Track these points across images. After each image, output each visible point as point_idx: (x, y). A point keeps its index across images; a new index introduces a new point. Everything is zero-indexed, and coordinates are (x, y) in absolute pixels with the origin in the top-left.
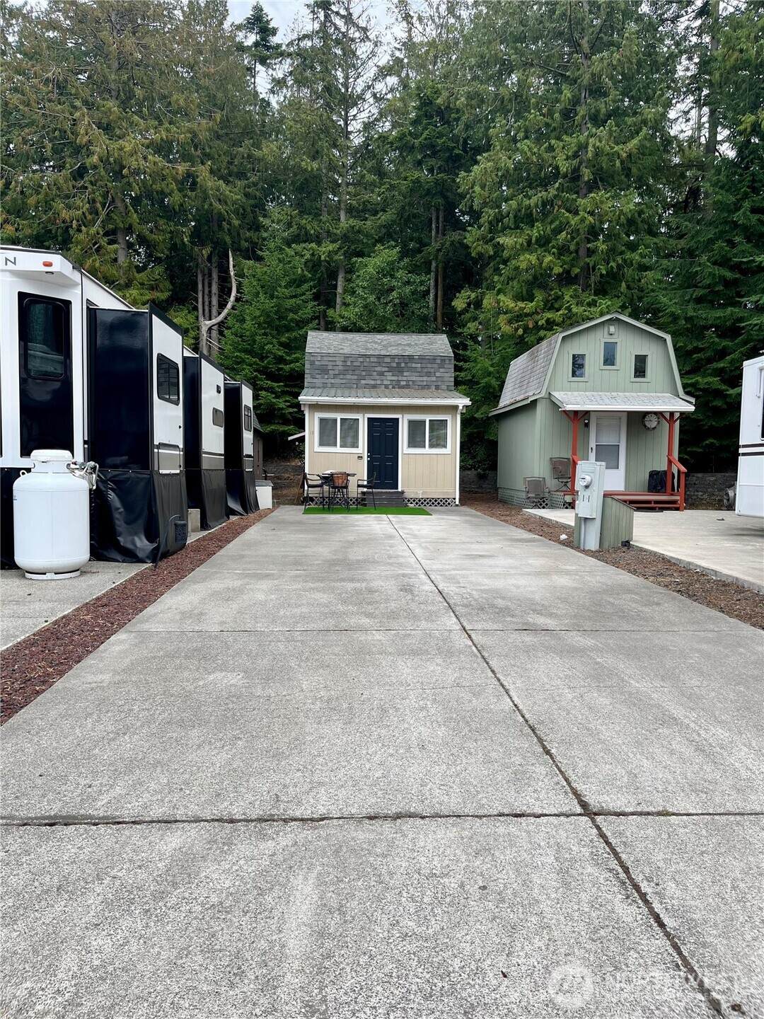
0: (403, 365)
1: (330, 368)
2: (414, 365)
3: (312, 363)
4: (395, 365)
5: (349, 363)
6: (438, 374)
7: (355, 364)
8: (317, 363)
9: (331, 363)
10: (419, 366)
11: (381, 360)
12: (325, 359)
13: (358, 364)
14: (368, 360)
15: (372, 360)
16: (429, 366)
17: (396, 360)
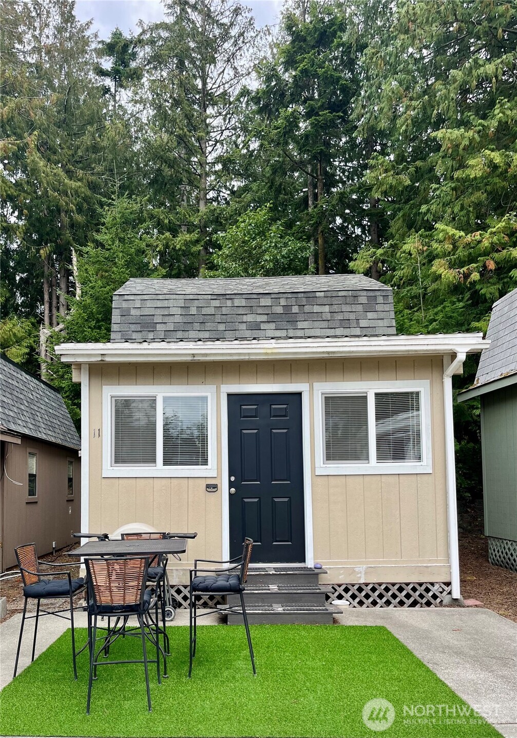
0: (295, 309)
1: (158, 319)
2: (316, 309)
3: (125, 314)
4: (279, 310)
5: (193, 311)
6: (363, 323)
7: (204, 311)
8: (133, 312)
9: (159, 312)
10: (327, 309)
11: (253, 303)
12: (149, 304)
13: (211, 311)
14: (229, 303)
15: (237, 302)
16: (346, 308)
17: (283, 302)
